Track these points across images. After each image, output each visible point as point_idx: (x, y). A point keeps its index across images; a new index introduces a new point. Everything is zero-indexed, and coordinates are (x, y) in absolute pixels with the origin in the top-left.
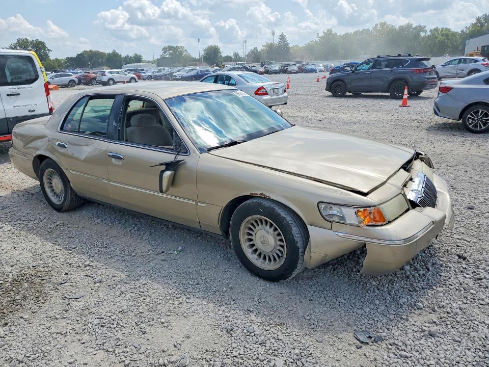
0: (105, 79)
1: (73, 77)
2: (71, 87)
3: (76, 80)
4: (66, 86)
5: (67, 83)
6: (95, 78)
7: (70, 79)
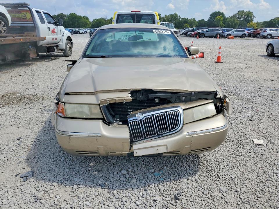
0: (265, 34)
1: (246, 32)
2: (243, 38)
3: (247, 34)
4: (241, 37)
5: (241, 35)
6: (259, 34)
7: (243, 33)
